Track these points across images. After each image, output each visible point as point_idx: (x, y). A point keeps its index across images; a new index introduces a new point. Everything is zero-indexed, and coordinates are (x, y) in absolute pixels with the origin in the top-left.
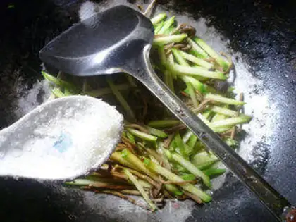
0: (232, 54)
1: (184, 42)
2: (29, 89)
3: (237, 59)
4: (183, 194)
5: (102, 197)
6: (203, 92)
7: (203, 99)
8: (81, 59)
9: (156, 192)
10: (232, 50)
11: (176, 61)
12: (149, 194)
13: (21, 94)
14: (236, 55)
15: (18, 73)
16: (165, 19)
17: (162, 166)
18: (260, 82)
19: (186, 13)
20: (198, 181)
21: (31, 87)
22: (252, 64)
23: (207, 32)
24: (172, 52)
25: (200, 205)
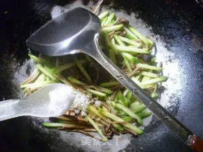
0: (153, 36)
1: (122, 30)
2: (20, 66)
3: (157, 39)
4: (125, 130)
5: (72, 134)
6: (135, 63)
7: (135, 67)
8: (54, 44)
9: (107, 129)
10: (153, 34)
11: (116, 42)
12: (102, 131)
13: (16, 69)
14: (156, 37)
15: (13, 55)
16: (108, 15)
17: (110, 112)
18: (172, 54)
20: (134, 121)
21: (22, 64)
22: (167, 42)
23: (136, 22)
24: (113, 37)
25: (135, 136)
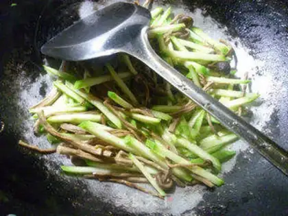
1: (182, 31)
2: (32, 83)
3: (236, 44)
4: (193, 179)
9: (164, 177)
10: (230, 37)
11: (175, 48)
12: (157, 180)
13: (24, 87)
15: (21, 67)
16: (162, 13)
17: (169, 149)
19: (182, 6)
20: (208, 165)
21: (33, 80)
22: (252, 47)
24: (171, 40)
25: (211, 189)
